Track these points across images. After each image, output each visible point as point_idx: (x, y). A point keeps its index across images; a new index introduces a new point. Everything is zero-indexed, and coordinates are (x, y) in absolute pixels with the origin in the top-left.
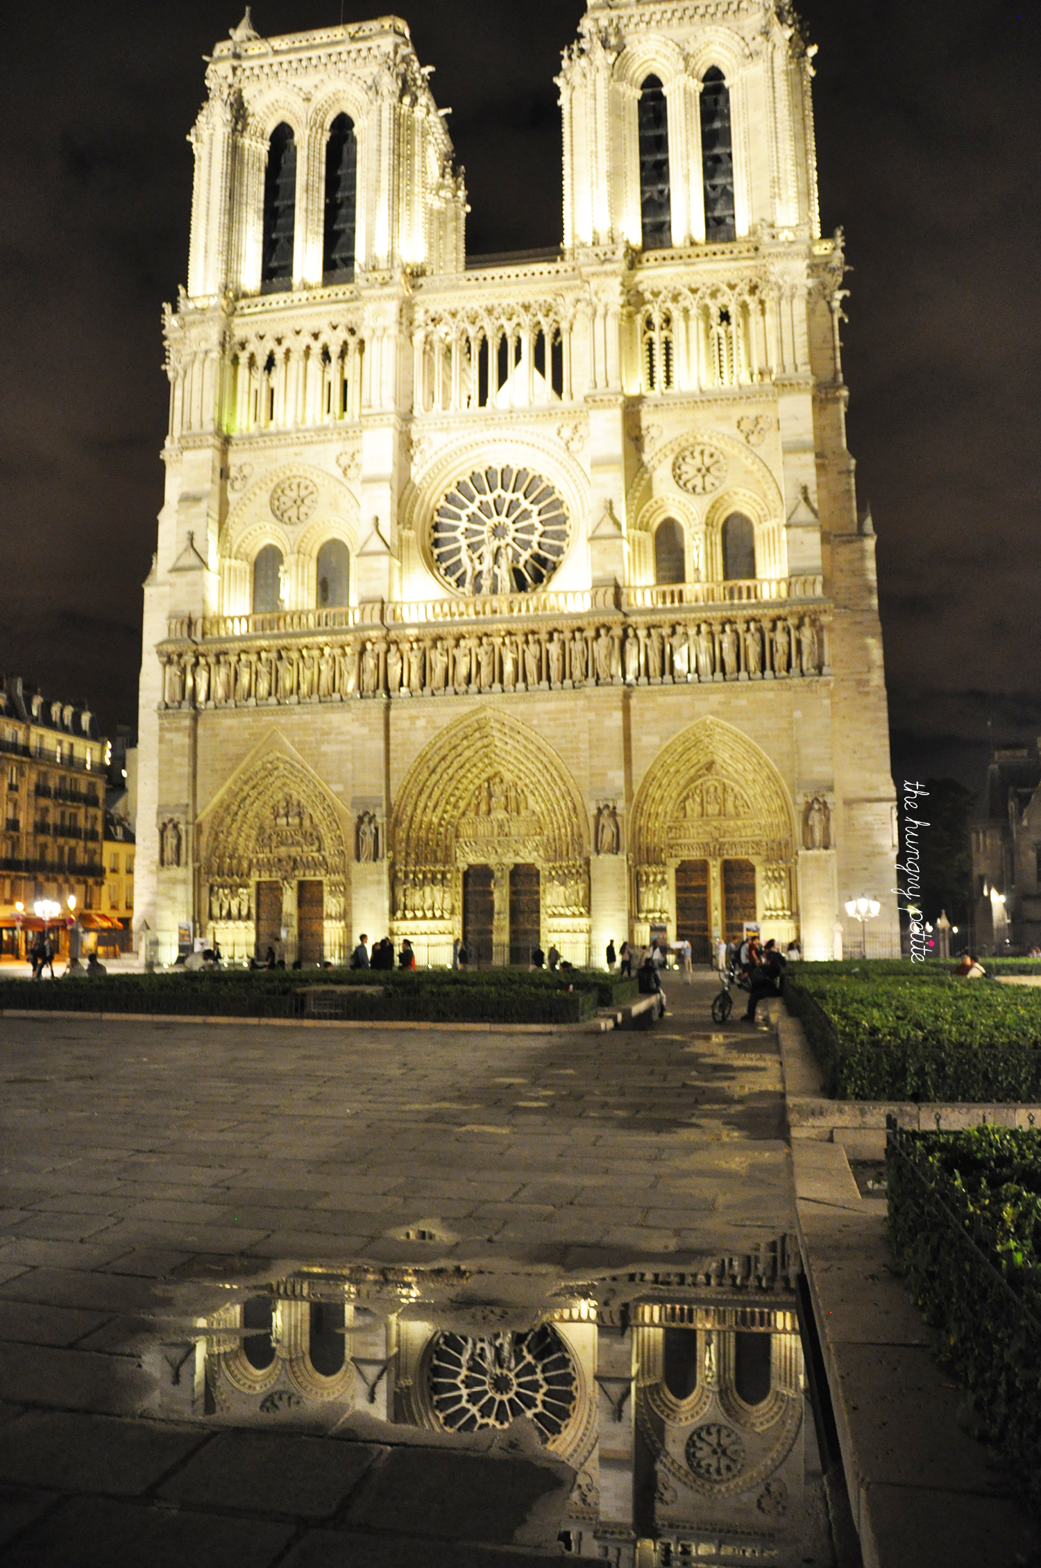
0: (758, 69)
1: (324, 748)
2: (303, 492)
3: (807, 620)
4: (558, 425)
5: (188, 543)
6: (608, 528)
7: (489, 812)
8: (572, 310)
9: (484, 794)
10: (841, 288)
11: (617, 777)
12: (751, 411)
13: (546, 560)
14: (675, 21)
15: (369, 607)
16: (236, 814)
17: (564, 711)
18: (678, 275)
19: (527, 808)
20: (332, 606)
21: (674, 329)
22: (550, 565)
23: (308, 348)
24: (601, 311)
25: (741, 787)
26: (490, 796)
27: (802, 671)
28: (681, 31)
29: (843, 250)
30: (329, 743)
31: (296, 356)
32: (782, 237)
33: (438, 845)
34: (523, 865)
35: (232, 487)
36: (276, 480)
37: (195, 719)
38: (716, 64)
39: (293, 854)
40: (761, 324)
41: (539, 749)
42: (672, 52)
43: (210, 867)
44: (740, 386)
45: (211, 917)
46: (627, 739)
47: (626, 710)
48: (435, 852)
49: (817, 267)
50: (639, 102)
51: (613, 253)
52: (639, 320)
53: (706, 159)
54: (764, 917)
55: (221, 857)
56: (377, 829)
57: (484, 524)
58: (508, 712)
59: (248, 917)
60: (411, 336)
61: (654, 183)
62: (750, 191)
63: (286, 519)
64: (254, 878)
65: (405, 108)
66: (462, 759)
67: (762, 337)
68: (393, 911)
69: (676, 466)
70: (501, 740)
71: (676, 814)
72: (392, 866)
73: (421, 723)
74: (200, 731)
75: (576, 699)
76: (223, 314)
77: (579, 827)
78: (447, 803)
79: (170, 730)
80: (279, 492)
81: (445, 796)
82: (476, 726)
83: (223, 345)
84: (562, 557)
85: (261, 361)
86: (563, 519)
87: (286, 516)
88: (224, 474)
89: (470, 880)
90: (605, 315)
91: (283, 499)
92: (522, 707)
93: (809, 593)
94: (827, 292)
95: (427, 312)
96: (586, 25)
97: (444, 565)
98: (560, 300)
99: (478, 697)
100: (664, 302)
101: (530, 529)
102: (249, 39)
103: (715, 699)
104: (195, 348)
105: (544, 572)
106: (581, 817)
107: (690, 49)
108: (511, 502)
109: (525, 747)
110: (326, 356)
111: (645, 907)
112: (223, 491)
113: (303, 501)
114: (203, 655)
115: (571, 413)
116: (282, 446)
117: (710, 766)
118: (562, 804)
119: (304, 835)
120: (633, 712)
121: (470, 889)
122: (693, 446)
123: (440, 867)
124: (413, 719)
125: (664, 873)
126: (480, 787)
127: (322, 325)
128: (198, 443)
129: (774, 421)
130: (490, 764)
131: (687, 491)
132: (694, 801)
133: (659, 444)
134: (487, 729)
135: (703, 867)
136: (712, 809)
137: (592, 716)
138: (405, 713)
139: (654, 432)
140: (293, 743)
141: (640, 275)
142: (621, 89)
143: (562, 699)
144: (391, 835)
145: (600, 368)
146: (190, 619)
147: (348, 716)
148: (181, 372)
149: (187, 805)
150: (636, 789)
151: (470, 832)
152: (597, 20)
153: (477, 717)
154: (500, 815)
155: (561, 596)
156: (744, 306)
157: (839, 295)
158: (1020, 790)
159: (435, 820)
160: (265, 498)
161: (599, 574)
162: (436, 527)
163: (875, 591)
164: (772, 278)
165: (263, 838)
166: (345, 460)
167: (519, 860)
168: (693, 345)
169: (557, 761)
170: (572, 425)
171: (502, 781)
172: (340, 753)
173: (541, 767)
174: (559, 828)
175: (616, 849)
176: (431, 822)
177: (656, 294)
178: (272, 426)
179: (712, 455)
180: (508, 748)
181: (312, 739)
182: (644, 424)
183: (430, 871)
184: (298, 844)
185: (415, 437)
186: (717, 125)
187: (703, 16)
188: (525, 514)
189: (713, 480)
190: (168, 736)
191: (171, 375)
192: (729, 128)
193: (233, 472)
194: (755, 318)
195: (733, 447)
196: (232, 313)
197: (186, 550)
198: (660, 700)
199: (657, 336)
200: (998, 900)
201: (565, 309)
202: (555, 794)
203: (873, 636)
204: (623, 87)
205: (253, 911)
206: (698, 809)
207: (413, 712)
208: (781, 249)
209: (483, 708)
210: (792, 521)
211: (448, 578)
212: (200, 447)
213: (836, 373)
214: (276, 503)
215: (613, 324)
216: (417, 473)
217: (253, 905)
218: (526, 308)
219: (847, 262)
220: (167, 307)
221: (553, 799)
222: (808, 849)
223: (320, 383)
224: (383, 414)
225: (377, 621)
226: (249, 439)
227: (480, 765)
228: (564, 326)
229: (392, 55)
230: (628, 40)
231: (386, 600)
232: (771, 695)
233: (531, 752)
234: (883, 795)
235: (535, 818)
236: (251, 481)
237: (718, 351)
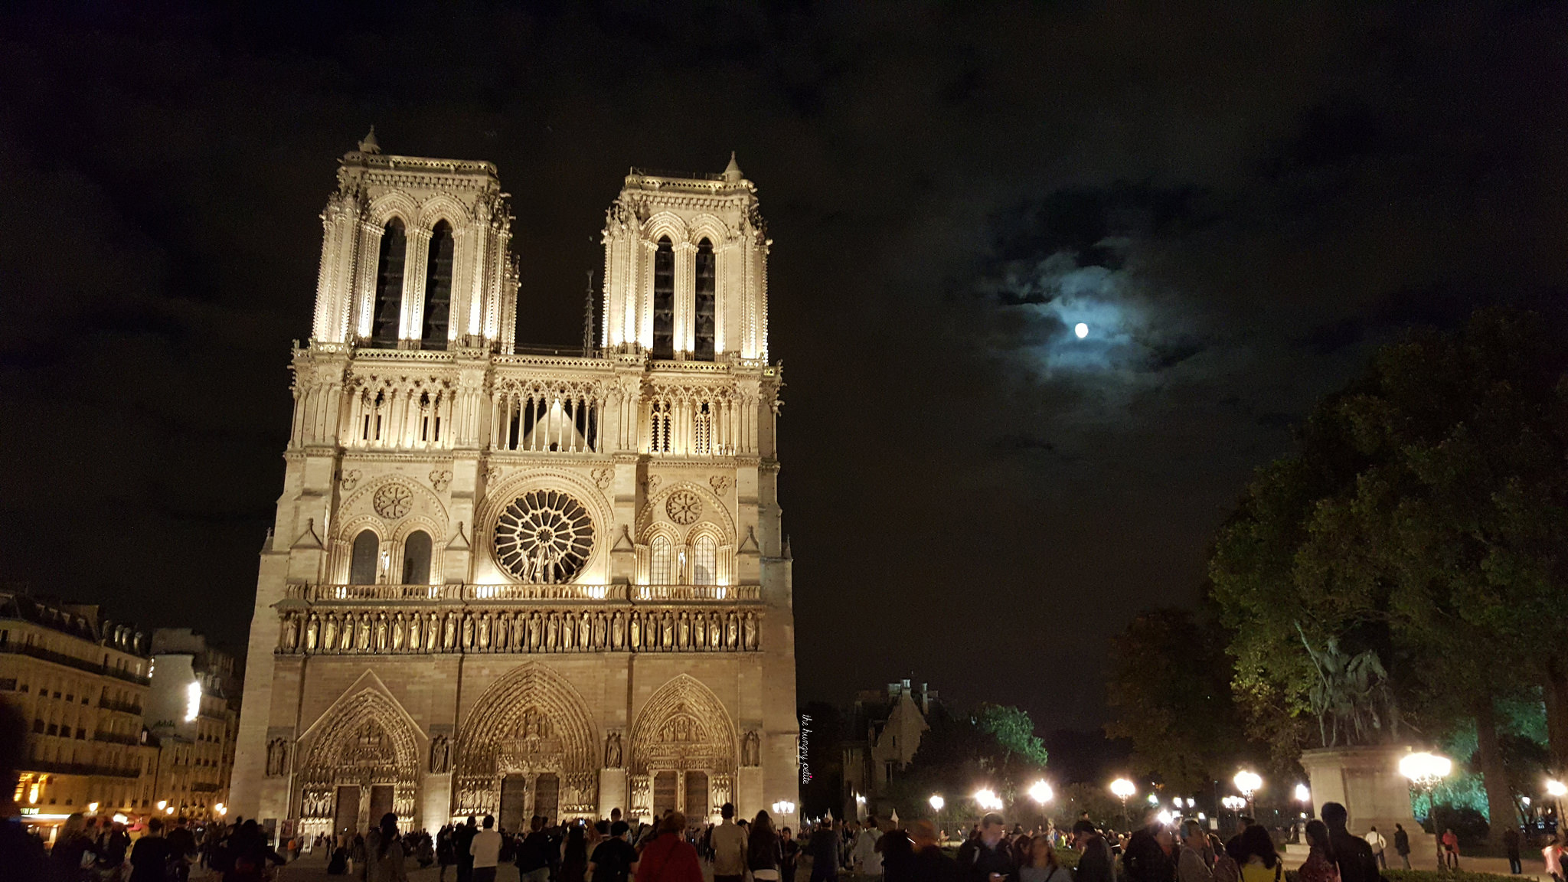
0: (734, 248)
1: (409, 687)
2: (399, 496)
3: (750, 616)
4: (591, 469)
5: (308, 527)
6: (624, 544)
7: (525, 736)
8: (606, 392)
9: (523, 722)
10: (778, 399)
11: (622, 714)
12: (720, 473)
13: (576, 558)
14: (683, 206)
15: (452, 587)
16: (330, 734)
17: (589, 667)
18: (677, 378)
19: (552, 733)
20: (416, 583)
21: (673, 413)
22: (578, 562)
23: (412, 390)
24: (626, 398)
25: (701, 721)
26: (527, 724)
27: (745, 647)
28: (688, 213)
29: (782, 374)
30: (413, 683)
31: (401, 396)
32: (745, 364)
33: (487, 759)
34: (547, 774)
35: (344, 486)
36: (380, 485)
37: (305, 662)
38: (708, 236)
39: (371, 766)
40: (728, 415)
41: (568, 692)
42: (680, 223)
43: (305, 775)
44: (713, 456)
45: (303, 816)
46: (630, 688)
47: (630, 668)
48: (485, 765)
49: (765, 383)
50: (656, 252)
51: (637, 360)
52: (650, 404)
53: (697, 296)
54: (713, 812)
55: (314, 768)
56: (447, 748)
57: (534, 530)
58: (549, 666)
59: (329, 816)
60: (491, 395)
61: (663, 308)
62: (725, 326)
63: (385, 514)
64: (338, 784)
65: (494, 231)
66: (512, 697)
67: (728, 427)
68: (453, 810)
69: (668, 504)
70: (541, 685)
71: (657, 739)
72: (455, 776)
73: (486, 672)
74: (308, 670)
75: (597, 659)
76: (347, 358)
77: (592, 747)
78: (496, 729)
79: (282, 669)
80: (381, 493)
81: (496, 723)
82: (525, 674)
83: (344, 380)
84: (587, 557)
85: (373, 396)
86: (590, 532)
87: (385, 511)
88: (337, 476)
89: (507, 785)
90: (630, 400)
91: (382, 499)
92: (559, 663)
93: (751, 597)
94: (771, 399)
95: (504, 379)
96: (625, 196)
97: (503, 557)
98: (598, 384)
99: (529, 655)
100: (667, 394)
101: (567, 537)
102: (374, 153)
103: (689, 663)
104: (322, 380)
105: (575, 566)
106: (595, 741)
107: (692, 226)
108: (554, 515)
109: (558, 690)
110: (425, 399)
111: (636, 804)
112: (336, 489)
113: (399, 502)
114: (315, 613)
115: (602, 463)
116: (386, 461)
117: (681, 706)
118: (582, 732)
119: (382, 752)
120: (635, 669)
121: (505, 792)
122: (680, 491)
123: (487, 776)
124: (480, 669)
125: (647, 781)
126: (519, 717)
127: (425, 376)
128: (321, 453)
129: (733, 481)
130: (530, 701)
131: (675, 521)
132: (669, 730)
133: (658, 489)
134: (532, 677)
135: (674, 777)
136: (682, 736)
137: (608, 671)
138: (474, 664)
139: (655, 480)
140: (384, 683)
141: (653, 375)
142: (646, 244)
143: (587, 659)
144: (457, 751)
145: (624, 435)
146: (307, 585)
147: (433, 665)
148: (304, 394)
149: (293, 728)
150: (634, 722)
151: (510, 749)
152: (632, 195)
153: (527, 668)
154: (534, 738)
155: (585, 588)
156: (718, 403)
157: (777, 403)
158: (877, 722)
159: (487, 741)
160: (369, 497)
161: (617, 575)
162: (499, 530)
163: (791, 595)
164: (738, 391)
165: (347, 753)
166: (436, 477)
167: (545, 770)
168: (684, 425)
169: (581, 702)
170: (602, 470)
171: (536, 713)
172: (421, 691)
173: (568, 705)
174: (577, 748)
175: (619, 765)
176: (484, 743)
177: (662, 388)
178: (378, 444)
179: (692, 499)
180: (545, 690)
181: (400, 680)
182: (650, 475)
183: (480, 779)
184: (377, 757)
185: (490, 467)
186: (706, 275)
187: (701, 206)
188: (565, 526)
189: (692, 515)
190: (282, 674)
191: (295, 394)
192: (714, 279)
193: (345, 475)
194: (724, 411)
195: (706, 495)
196: (353, 357)
197: (307, 532)
198: (653, 662)
199: (660, 416)
200: (861, 800)
201: (602, 389)
202: (576, 724)
203: (788, 625)
204: (647, 243)
205: (334, 810)
206: (672, 735)
207: (480, 664)
208: (744, 372)
209: (532, 662)
210: (744, 548)
211: (505, 566)
212: (322, 456)
213: (773, 453)
214: (378, 501)
215: (634, 407)
216: (490, 493)
217: (334, 806)
218: (575, 386)
219: (783, 381)
220: (297, 343)
221: (575, 728)
222: (745, 766)
223: (418, 418)
224: (470, 450)
225: (457, 597)
226: (360, 452)
227: (523, 702)
228: (600, 401)
229: (485, 189)
230: (652, 212)
231: (465, 583)
232: (725, 662)
233: (562, 694)
234: (792, 730)
235: (558, 740)
236: (360, 484)
237: (701, 430)
